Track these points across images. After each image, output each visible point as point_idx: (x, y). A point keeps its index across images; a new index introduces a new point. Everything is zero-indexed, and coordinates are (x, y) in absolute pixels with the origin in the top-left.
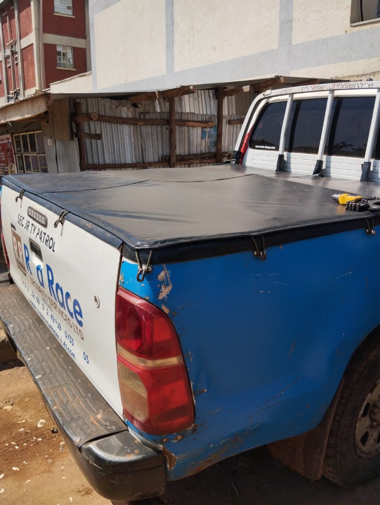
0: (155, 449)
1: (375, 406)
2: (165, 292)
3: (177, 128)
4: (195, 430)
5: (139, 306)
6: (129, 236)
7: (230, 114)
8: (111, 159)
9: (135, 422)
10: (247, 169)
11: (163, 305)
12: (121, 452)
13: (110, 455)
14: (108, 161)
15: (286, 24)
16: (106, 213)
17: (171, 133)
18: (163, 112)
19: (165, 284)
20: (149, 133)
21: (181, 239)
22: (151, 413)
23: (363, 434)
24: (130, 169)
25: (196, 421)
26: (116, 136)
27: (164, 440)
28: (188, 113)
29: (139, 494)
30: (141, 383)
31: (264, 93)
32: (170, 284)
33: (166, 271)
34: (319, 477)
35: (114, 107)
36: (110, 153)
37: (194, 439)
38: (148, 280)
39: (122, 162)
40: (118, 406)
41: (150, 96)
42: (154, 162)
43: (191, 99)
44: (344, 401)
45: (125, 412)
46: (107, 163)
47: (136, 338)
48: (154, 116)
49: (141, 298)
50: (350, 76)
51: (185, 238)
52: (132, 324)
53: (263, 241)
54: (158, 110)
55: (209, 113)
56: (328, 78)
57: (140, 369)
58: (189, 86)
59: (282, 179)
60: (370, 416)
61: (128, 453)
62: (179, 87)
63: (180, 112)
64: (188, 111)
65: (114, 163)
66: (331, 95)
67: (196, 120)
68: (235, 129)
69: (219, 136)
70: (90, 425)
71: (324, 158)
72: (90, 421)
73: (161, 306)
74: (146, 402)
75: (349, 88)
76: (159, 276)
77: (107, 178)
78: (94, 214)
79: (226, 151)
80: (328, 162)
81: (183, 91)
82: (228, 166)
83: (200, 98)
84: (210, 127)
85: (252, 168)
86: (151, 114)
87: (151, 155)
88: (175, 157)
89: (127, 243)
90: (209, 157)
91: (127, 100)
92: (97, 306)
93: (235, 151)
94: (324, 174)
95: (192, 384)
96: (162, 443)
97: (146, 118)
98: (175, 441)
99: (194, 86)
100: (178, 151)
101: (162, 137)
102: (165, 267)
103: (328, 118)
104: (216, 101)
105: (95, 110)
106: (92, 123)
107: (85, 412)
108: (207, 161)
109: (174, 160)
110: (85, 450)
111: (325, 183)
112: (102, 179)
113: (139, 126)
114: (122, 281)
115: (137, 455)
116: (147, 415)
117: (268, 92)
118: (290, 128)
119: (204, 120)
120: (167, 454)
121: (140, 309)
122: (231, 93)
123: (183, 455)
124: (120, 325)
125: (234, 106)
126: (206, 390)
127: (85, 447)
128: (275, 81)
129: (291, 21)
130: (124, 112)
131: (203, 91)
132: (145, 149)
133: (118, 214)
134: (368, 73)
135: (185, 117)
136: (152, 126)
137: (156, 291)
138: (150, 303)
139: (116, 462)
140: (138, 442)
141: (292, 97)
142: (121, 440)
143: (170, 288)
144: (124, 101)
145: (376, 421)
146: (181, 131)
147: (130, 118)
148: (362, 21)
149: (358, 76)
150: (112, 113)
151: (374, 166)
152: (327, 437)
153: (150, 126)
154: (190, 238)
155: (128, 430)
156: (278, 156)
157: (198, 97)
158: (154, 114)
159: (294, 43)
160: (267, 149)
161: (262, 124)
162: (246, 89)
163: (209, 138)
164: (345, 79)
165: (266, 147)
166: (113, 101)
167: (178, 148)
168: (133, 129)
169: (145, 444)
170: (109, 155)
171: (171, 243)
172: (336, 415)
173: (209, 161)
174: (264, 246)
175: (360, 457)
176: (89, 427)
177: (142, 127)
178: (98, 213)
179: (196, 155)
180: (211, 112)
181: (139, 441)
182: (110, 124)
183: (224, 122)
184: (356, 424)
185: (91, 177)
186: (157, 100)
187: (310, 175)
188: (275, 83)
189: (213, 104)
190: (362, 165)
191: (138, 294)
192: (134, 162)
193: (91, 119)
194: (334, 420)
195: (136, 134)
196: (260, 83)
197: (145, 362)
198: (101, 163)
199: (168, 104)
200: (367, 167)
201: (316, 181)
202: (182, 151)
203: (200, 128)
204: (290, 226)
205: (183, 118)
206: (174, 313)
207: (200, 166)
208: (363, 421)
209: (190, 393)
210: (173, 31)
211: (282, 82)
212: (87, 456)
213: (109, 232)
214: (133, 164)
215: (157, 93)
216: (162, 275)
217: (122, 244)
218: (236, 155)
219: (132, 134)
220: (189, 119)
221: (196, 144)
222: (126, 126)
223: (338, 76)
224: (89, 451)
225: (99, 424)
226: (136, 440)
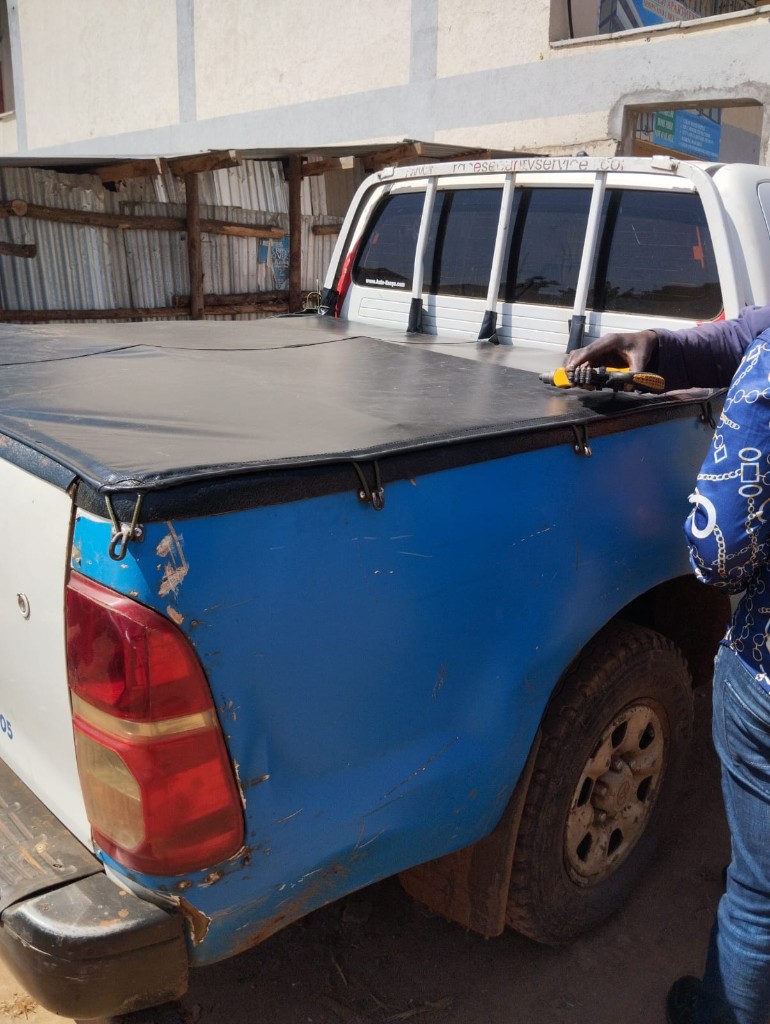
0: (163, 905)
1: (601, 783)
2: (173, 579)
3: (205, 237)
4: (247, 859)
5: (116, 611)
6: (90, 463)
7: (317, 212)
8: (60, 299)
9: (118, 853)
10: (351, 326)
11: (169, 607)
12: (91, 916)
13: (66, 925)
14: (53, 304)
15: (425, 36)
16: (43, 415)
17: (193, 247)
18: (173, 204)
19: (171, 562)
20: (144, 247)
21: (206, 467)
22: (150, 832)
23: (580, 838)
24: (104, 321)
25: (249, 838)
26: (71, 250)
27: (182, 885)
28: (227, 207)
29: (133, 999)
30: (125, 772)
31: (379, 172)
32: (184, 562)
33: (175, 536)
34: (501, 929)
35: (64, 187)
36: (58, 286)
37: (244, 878)
38: (135, 554)
39: (85, 307)
40: (80, 824)
41: (144, 169)
42: (156, 308)
43: (234, 178)
44: (542, 777)
45: (97, 836)
46: (50, 308)
47: (113, 679)
48: (153, 210)
49: (121, 594)
50: (549, 147)
51: (215, 467)
52: (103, 649)
53: (378, 470)
54: (162, 197)
55: (272, 209)
56: (508, 148)
57: (123, 742)
58: (227, 151)
59: (419, 346)
60: (592, 803)
61: (105, 918)
62: (205, 151)
63: (209, 203)
64: (227, 203)
65: (66, 308)
66: (509, 182)
67: (244, 222)
68: (327, 244)
69: (294, 257)
70: (21, 866)
71: (499, 307)
72: (20, 858)
73: (166, 608)
74: (139, 811)
75: (542, 169)
76: (158, 547)
77: (46, 340)
78: (11, 418)
79: (309, 288)
80: (507, 315)
81: (215, 162)
82: (312, 320)
83: (252, 178)
84: (274, 239)
85: (360, 324)
86: (147, 205)
87: (149, 292)
88: (202, 300)
89: (87, 477)
90: (274, 300)
91: (92, 174)
92: (25, 614)
93: (325, 289)
94: (499, 338)
95: (237, 766)
96: (177, 890)
97: (137, 213)
98: (205, 885)
99: (239, 152)
100: (209, 286)
101: (171, 254)
102: (171, 527)
103: (505, 229)
104: (286, 185)
105: (21, 194)
106: (14, 223)
107: (8, 840)
108: (270, 308)
109: (199, 304)
110: (10, 920)
111: (501, 357)
112: (35, 340)
113: (120, 231)
114: (78, 559)
115: (124, 920)
116: (142, 836)
117: (388, 172)
118: (433, 247)
119: (263, 223)
120: (190, 913)
121: (119, 618)
122: (317, 169)
123: (224, 913)
124: (77, 654)
125: (324, 197)
126: (267, 777)
127: (9, 913)
128: (404, 150)
129: (434, 30)
130: (86, 198)
131: (257, 163)
132: (136, 281)
133: (67, 417)
134: (584, 141)
135: (221, 216)
136: (151, 232)
137: (154, 579)
138: (141, 604)
139: (80, 938)
140: (128, 893)
141: (435, 183)
142: (87, 892)
143: (183, 571)
144: (85, 177)
145: (604, 811)
146: (213, 244)
147: (102, 214)
148: (572, 37)
149: (564, 147)
150: (59, 201)
151: (592, 324)
152: (512, 852)
153: (145, 233)
154: (223, 466)
155: (104, 872)
156: (410, 301)
157: (248, 176)
158: (153, 207)
159: (440, 75)
160: (389, 287)
161: (377, 235)
162: (347, 162)
163: (273, 261)
164: (539, 153)
165: (387, 283)
166: (62, 175)
167: (207, 279)
168: (109, 236)
169: (141, 896)
170: (56, 292)
171: (183, 477)
172: (527, 805)
173: (275, 308)
174: (379, 481)
175: (577, 884)
176: (17, 872)
177: (128, 233)
178: (21, 415)
179: (247, 295)
180: (276, 207)
181: (130, 891)
182: (55, 224)
183: (304, 228)
184: (567, 820)
185: (10, 338)
186: (159, 177)
187: (473, 340)
188: (404, 153)
189: (281, 191)
190: (570, 321)
191: (113, 587)
192: (113, 306)
193: (11, 213)
194: (525, 814)
195: (114, 248)
196: (375, 153)
197: (132, 729)
198: (36, 308)
199: (184, 186)
200: (578, 325)
201: (486, 351)
202: (216, 288)
203: (255, 239)
204: (430, 440)
205: (217, 218)
206: (194, 623)
207: (257, 318)
208: (579, 814)
209: (234, 786)
210: (192, 35)
211: (419, 152)
212: (15, 931)
213: (46, 455)
214: (110, 310)
215: (158, 163)
216: (166, 543)
217: (75, 481)
218: (328, 298)
219: (106, 247)
220: (230, 220)
221: (246, 273)
222: (93, 230)
223: (527, 146)
224: (21, 921)
225: (39, 863)
226: (121, 890)
